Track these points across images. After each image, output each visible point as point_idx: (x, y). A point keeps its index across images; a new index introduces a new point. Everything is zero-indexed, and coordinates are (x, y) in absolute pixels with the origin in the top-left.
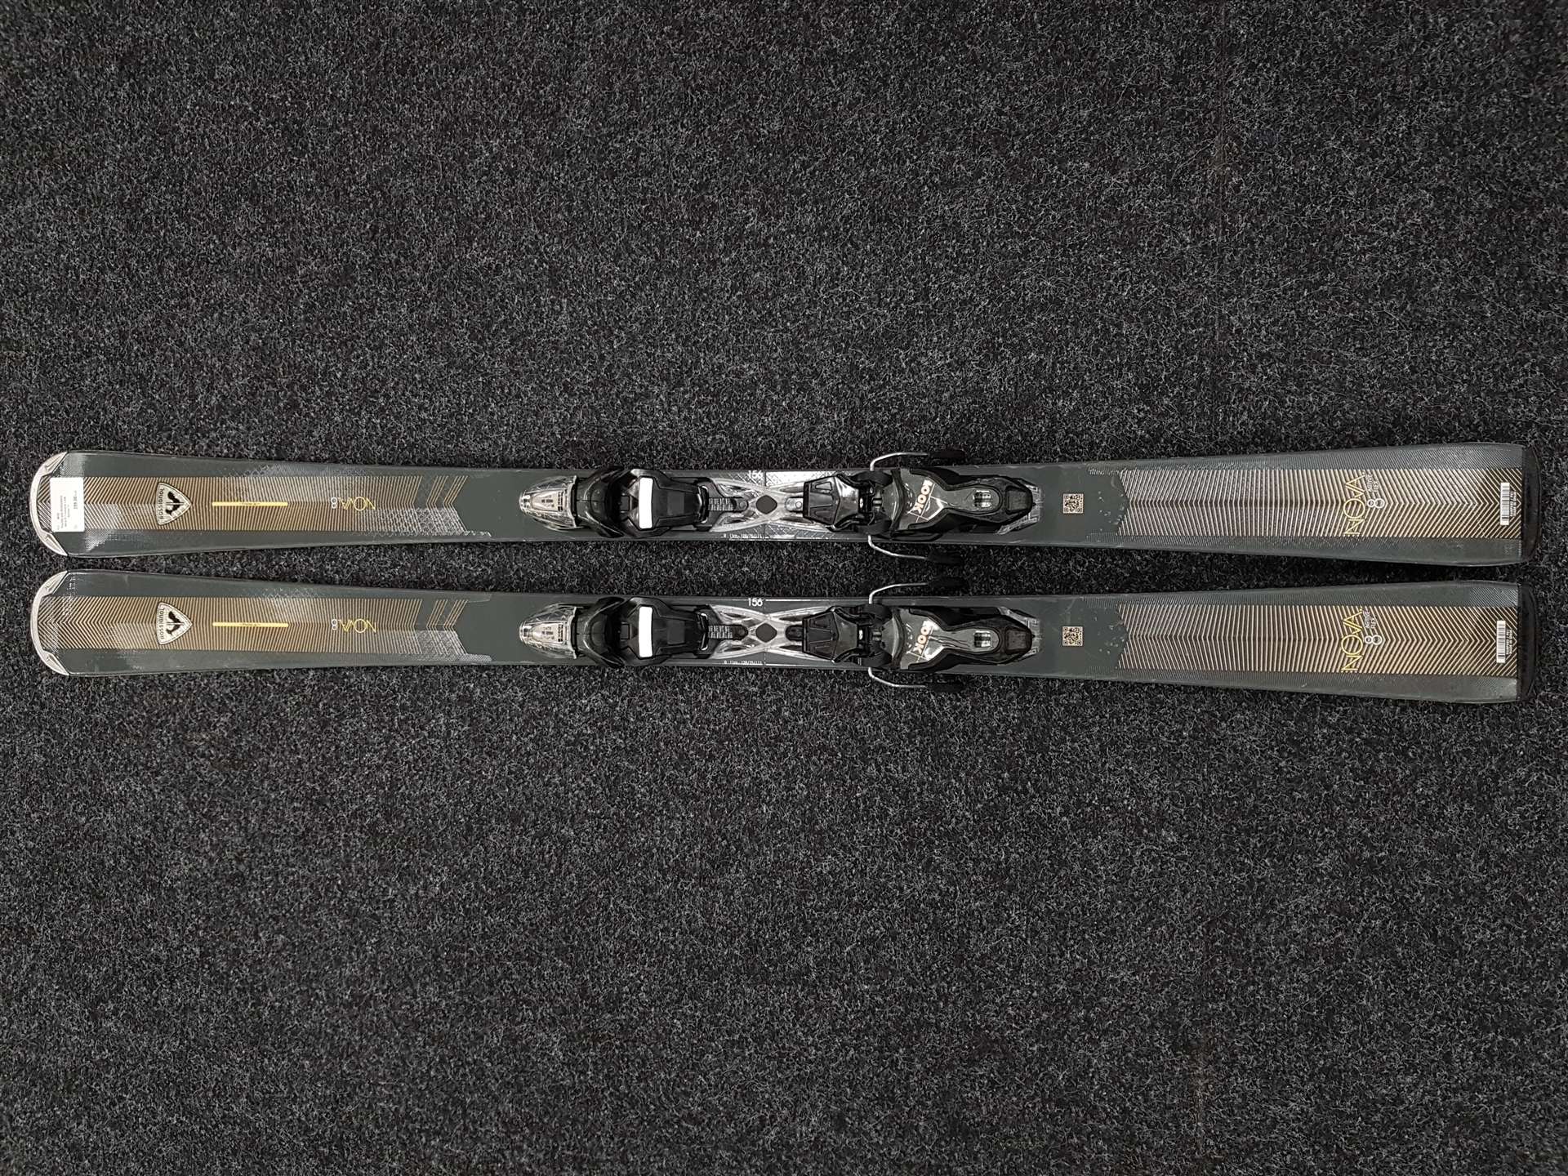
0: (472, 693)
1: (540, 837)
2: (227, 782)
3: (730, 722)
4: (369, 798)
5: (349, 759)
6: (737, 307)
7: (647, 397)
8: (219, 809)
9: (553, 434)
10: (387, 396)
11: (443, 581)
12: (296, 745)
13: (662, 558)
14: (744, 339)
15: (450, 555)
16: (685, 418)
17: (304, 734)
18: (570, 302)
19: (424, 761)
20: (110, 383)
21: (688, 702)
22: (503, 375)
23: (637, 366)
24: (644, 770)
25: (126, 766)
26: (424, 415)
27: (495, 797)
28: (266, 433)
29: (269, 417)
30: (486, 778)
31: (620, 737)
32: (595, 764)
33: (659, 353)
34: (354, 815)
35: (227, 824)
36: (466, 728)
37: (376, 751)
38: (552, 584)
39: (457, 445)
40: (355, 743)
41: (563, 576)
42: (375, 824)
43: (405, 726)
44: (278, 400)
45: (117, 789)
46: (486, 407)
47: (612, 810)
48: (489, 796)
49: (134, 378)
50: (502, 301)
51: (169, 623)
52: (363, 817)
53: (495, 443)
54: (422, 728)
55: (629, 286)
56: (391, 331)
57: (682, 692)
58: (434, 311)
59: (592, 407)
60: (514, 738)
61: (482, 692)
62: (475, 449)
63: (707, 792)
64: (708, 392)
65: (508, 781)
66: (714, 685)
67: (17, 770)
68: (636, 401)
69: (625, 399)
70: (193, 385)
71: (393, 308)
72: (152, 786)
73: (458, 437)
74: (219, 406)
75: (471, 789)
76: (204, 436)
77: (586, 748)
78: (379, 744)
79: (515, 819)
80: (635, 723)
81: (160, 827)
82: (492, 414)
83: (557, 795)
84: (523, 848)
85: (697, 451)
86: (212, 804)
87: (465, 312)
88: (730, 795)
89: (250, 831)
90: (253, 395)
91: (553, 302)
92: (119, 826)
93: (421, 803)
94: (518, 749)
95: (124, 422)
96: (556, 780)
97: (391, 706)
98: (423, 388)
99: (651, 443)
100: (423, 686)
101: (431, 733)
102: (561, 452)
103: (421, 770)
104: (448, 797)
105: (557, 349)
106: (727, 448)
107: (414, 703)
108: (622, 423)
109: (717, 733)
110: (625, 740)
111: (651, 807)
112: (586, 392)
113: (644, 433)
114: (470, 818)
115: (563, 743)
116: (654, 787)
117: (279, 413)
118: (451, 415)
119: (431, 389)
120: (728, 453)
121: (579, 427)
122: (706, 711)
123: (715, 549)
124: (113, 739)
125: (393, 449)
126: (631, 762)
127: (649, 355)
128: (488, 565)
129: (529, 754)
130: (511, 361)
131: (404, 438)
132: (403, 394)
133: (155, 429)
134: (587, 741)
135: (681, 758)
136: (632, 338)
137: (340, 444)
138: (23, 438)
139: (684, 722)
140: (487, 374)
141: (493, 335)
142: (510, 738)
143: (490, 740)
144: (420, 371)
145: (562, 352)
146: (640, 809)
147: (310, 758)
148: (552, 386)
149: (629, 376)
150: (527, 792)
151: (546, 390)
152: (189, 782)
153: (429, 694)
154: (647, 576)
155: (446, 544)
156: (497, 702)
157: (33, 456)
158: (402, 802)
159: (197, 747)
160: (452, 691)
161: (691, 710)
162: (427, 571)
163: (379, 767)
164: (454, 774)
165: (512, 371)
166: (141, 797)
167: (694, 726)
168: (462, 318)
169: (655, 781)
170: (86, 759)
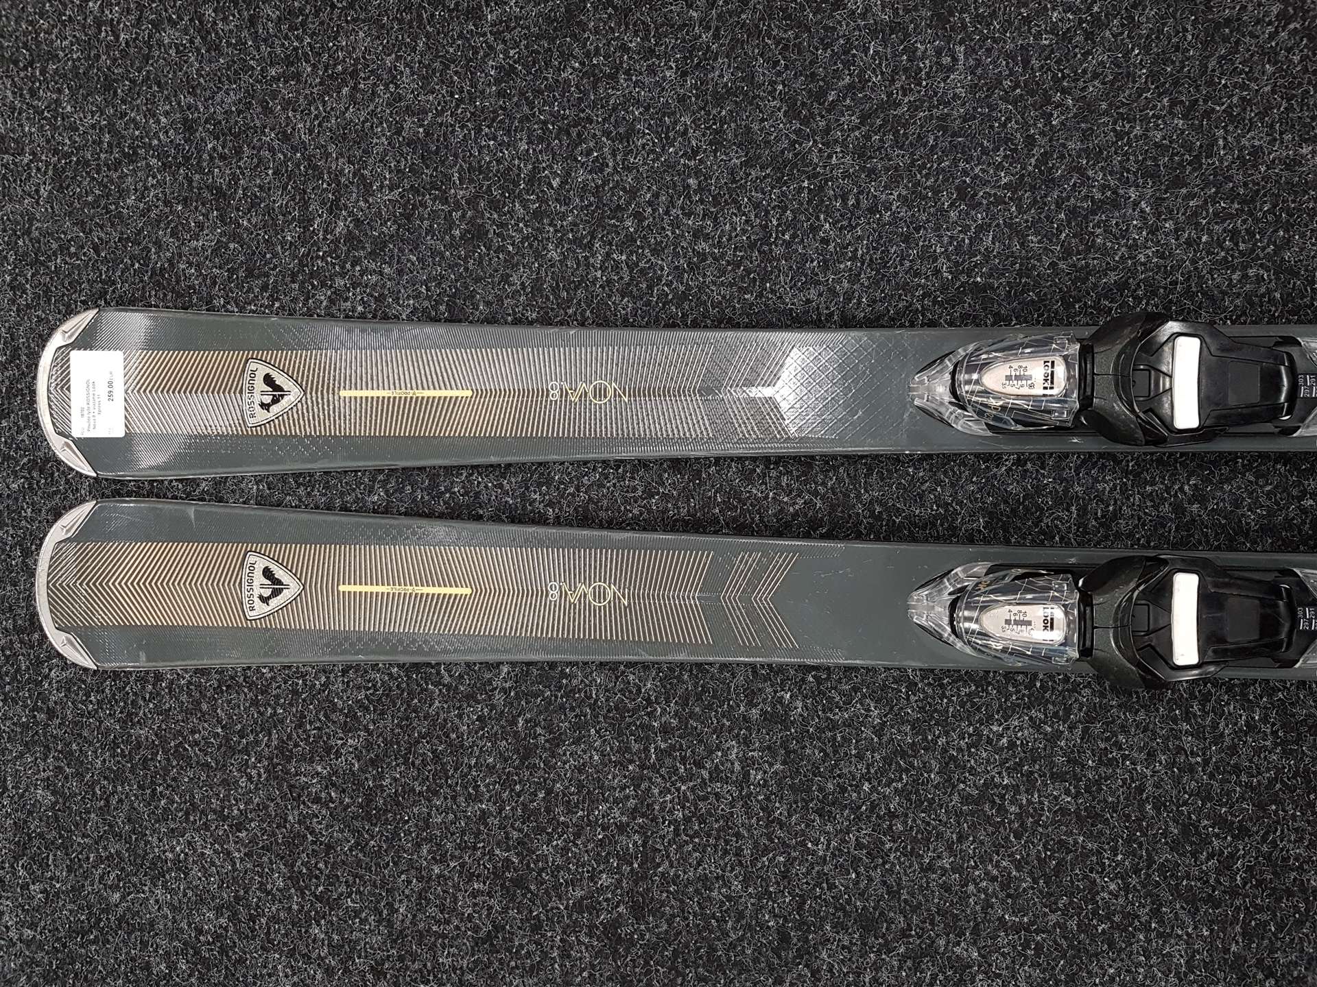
0: (788, 708)
1: (916, 958)
2: (357, 844)
3: (1279, 771)
4: (604, 880)
5: (570, 812)
6: (1289, 50)
7: (1116, 205)
8: (343, 889)
9: (937, 272)
10: (638, 216)
11: (735, 519)
12: (476, 787)
13: (1146, 483)
14: (1302, 106)
15: (748, 477)
16: (1189, 243)
17: (491, 769)
18: (971, 51)
19: (702, 820)
20: (167, 203)
21: (1198, 734)
22: (846, 175)
23: (1096, 155)
24: (1115, 851)
25: (187, 814)
26: (702, 246)
27: (831, 887)
28: (429, 279)
29: (434, 253)
30: (814, 853)
31: (1067, 792)
32: (1018, 836)
33: (1138, 130)
34: (579, 906)
35: (357, 913)
36: (778, 766)
37: (616, 801)
38: (934, 525)
39: (760, 295)
40: (580, 786)
41: (956, 513)
42: (616, 923)
43: (668, 762)
44: (451, 225)
45: (172, 849)
46: (814, 229)
47: (1053, 918)
48: (819, 885)
49: (206, 194)
50: (846, 53)
51: (262, 586)
52: (594, 909)
53: (832, 291)
54: (700, 765)
55: (1081, 21)
56: (647, 109)
57: (1188, 716)
58: (723, 74)
59: (1009, 226)
60: (866, 787)
61: (805, 707)
62: (793, 301)
63: (1233, 892)
64: (1232, 196)
65: (856, 861)
66: (1248, 705)
67: (8, 815)
68: (1094, 213)
69: (1073, 212)
70: (306, 204)
71: (652, 71)
72: (231, 846)
73: (763, 281)
74: (350, 237)
75: (788, 871)
76: (323, 284)
77: (1002, 810)
78: (623, 788)
79: (868, 924)
80: (1096, 769)
81: (243, 913)
82: (825, 241)
83: (946, 888)
84: (884, 975)
85: (1212, 298)
86: (332, 880)
87: (779, 74)
88: (1279, 900)
89: (397, 925)
90: (409, 217)
91: (939, 52)
92: (174, 909)
93: (697, 891)
94: (873, 807)
95: (190, 264)
96: (946, 862)
97: (642, 726)
98: (702, 201)
99: (1122, 286)
100: (699, 698)
101: (716, 775)
102: (952, 302)
103: (696, 834)
104: (746, 882)
105: (945, 129)
106: (1269, 291)
107: (683, 722)
108: (1067, 253)
109: (1253, 789)
110: (1075, 797)
111: (1126, 916)
112: (999, 201)
113: (1109, 268)
114: (786, 920)
115: (956, 798)
116: (1134, 881)
117: (452, 246)
118: (752, 246)
119: (716, 202)
120: (1272, 301)
121: (987, 258)
122: (1233, 750)
123: (1248, 468)
124: (166, 771)
125: (648, 303)
126: (1089, 836)
127: (1119, 135)
128: (816, 493)
129: (892, 815)
130: (861, 153)
131: (669, 284)
132: (667, 213)
133: (242, 274)
134: (1002, 797)
135: (1185, 831)
136: (1088, 108)
137: (557, 297)
138: (24, 292)
139: (1192, 769)
140: (816, 175)
141: (829, 111)
142: (858, 788)
143: (821, 789)
144: (697, 173)
145: (954, 135)
146: (1108, 917)
147: (501, 810)
148: (937, 192)
149: (1081, 171)
150: (891, 880)
151: (925, 198)
152: (295, 841)
153: (710, 707)
154: (1116, 515)
155: (740, 459)
156: (833, 726)
157: (40, 320)
158: (663, 887)
159: (306, 786)
160: (751, 704)
161: (1204, 750)
162: (709, 503)
163: (622, 828)
164: (756, 844)
165: (863, 169)
166: (213, 864)
167: (1212, 776)
168: (773, 83)
169: (1137, 871)
170: (120, 801)
